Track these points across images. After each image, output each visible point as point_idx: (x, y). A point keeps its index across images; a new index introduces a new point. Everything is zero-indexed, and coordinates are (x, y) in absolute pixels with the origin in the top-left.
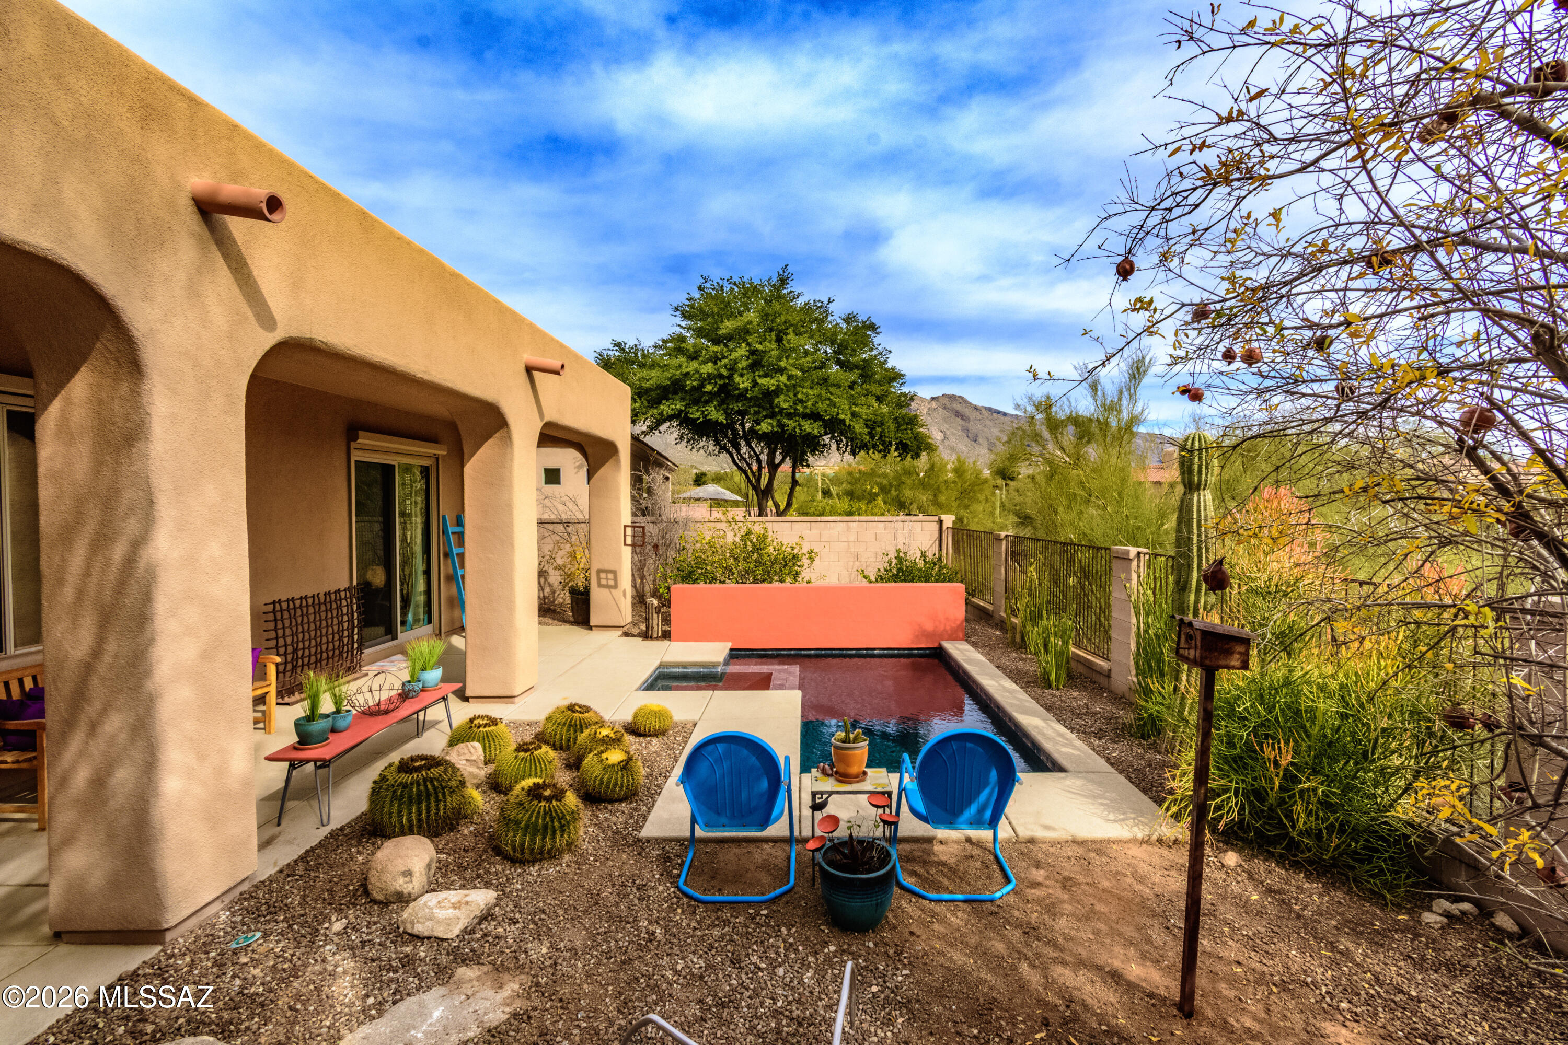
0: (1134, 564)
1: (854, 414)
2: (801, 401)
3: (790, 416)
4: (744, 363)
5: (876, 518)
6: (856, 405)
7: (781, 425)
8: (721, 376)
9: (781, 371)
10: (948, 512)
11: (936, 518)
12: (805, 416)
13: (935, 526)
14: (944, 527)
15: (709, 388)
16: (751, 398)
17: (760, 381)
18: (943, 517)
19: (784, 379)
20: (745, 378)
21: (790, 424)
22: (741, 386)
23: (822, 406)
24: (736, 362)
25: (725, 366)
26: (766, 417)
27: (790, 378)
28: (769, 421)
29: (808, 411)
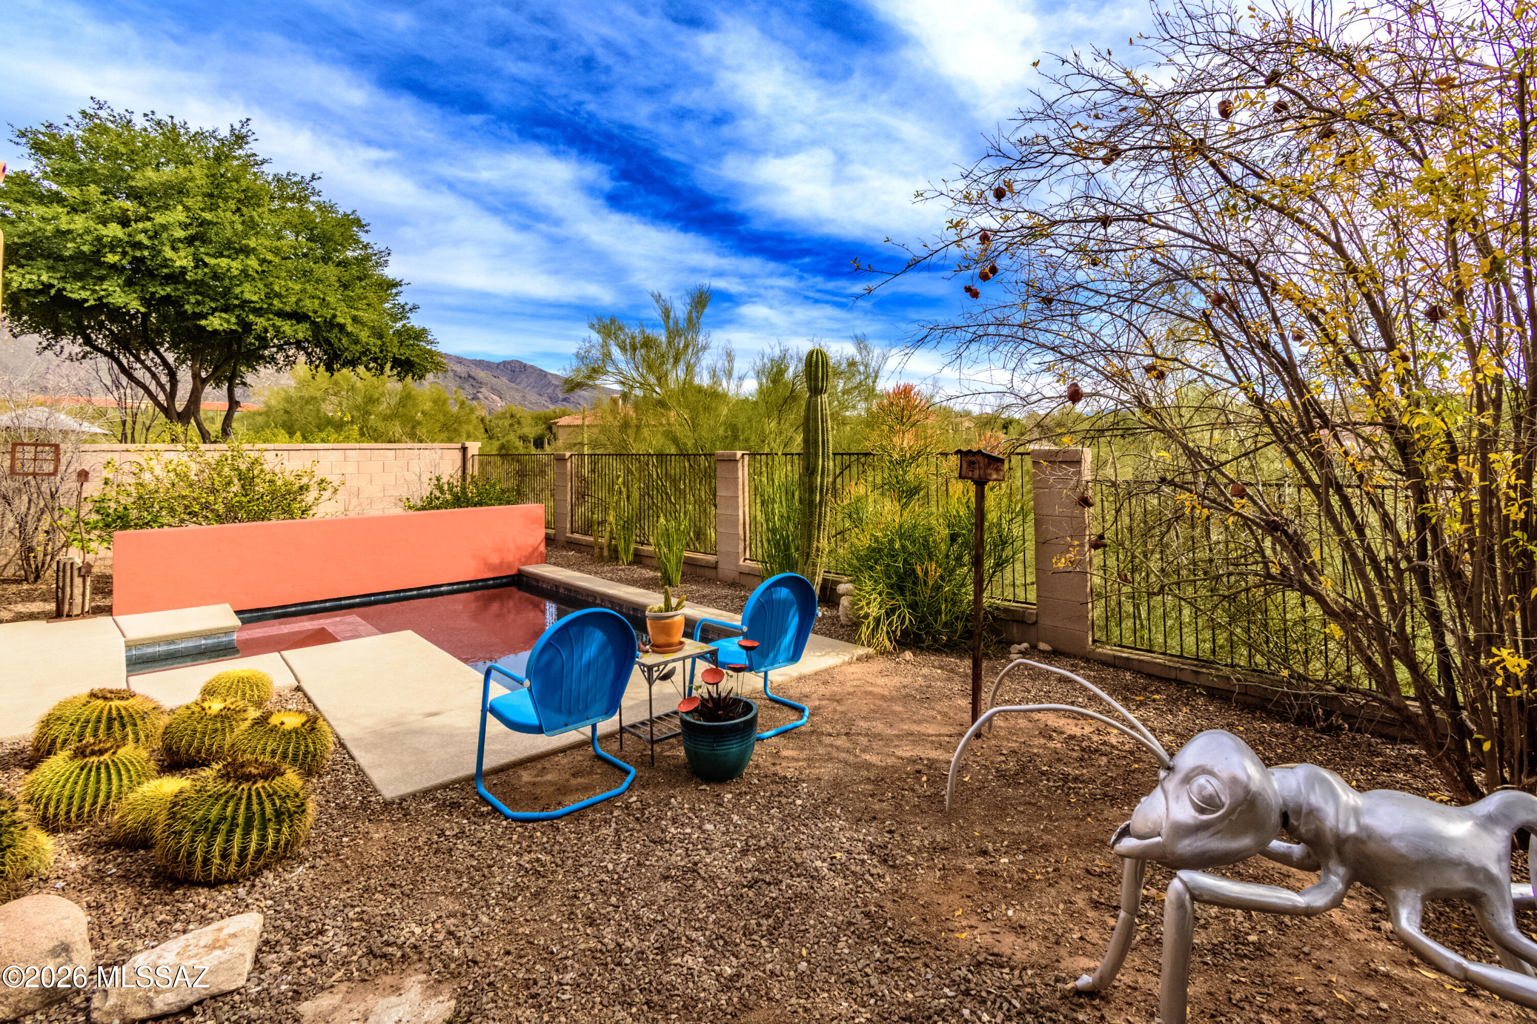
0: (739, 464)
1: (355, 319)
2: (278, 295)
3: (258, 312)
4: (180, 234)
6: (357, 309)
7: (247, 327)
8: (138, 245)
9: (247, 251)
10: (476, 439)
11: (459, 446)
12: (280, 314)
13: (458, 454)
14: (469, 455)
16: (195, 282)
17: (211, 261)
18: (468, 444)
19: (253, 262)
20: (182, 254)
21: (260, 322)
22: (178, 264)
23: (309, 305)
24: (165, 227)
25: (145, 231)
27: (262, 261)
29: (288, 309)
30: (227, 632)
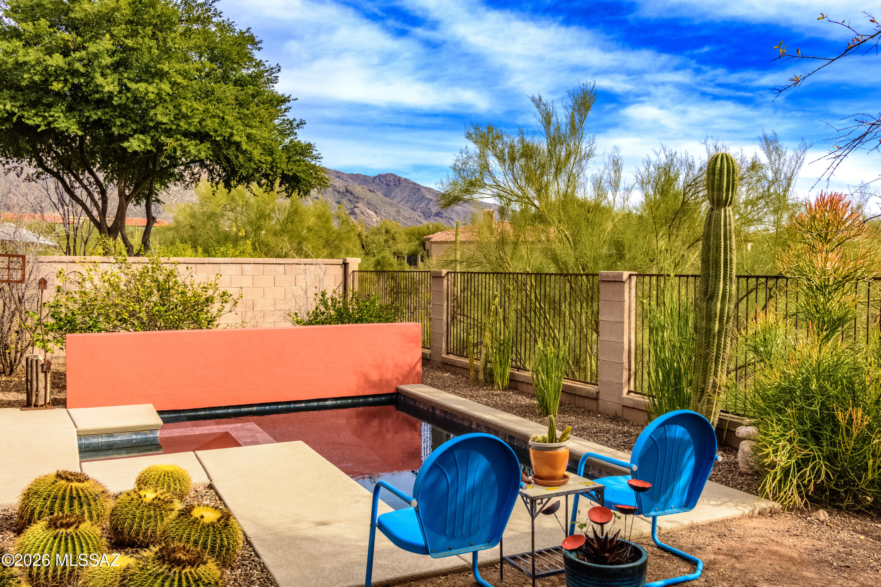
0: (627, 285)
1: (249, 137)
2: (185, 117)
3: (169, 133)
4: (107, 61)
5: (274, 260)
6: (251, 127)
7: (159, 146)
8: (75, 73)
9: (162, 75)
10: (354, 255)
11: (341, 261)
12: (186, 134)
13: (339, 270)
14: (350, 271)
15: (56, 86)
16: (119, 106)
17: (133, 86)
18: (349, 260)
19: (166, 87)
20: (110, 79)
21: (170, 142)
22: (106, 89)
23: (210, 124)
24: (96, 56)
25: (81, 60)
26: (135, 131)
27: (174, 84)
28: (141, 137)
29: (192, 129)
30: (152, 429)
